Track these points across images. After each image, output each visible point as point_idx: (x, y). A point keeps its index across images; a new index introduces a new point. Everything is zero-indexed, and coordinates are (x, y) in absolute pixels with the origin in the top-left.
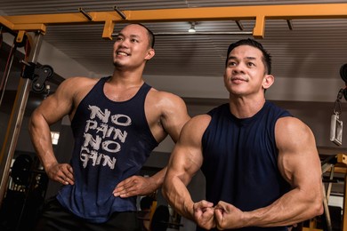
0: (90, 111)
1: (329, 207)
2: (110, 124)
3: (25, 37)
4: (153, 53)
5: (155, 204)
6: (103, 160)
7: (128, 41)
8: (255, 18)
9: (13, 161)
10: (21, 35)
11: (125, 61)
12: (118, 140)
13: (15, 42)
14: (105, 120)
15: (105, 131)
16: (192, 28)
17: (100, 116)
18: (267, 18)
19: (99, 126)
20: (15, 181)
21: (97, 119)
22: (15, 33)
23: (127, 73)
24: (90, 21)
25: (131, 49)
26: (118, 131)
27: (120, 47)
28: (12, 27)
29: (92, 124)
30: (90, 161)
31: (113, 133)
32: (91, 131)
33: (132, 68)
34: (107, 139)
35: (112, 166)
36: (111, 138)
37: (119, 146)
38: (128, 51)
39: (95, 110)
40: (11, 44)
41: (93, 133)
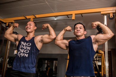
0: (21, 43)
1: (98, 65)
2: (26, 46)
3: (9, 24)
4: (36, 28)
5: (49, 68)
6: (24, 55)
7: (29, 25)
8: (72, 14)
9: (8, 59)
10: (7, 24)
11: (29, 30)
12: (28, 49)
13: (6, 26)
14: (25, 45)
15: (25, 48)
16: (56, 18)
17: (24, 44)
18: (75, 14)
19: (23, 47)
20: (9, 65)
21: (23, 45)
22: (5, 23)
23: (30, 33)
24: (26, 19)
25: (30, 27)
26: (28, 47)
27: (27, 27)
28: (5, 22)
29: (21, 46)
30: (21, 55)
31: (27, 48)
32: (21, 48)
33: (31, 32)
34: (25, 50)
35: (27, 56)
36: (26, 49)
37: (29, 51)
38: (29, 28)
39: (22, 43)
40: (5, 26)
41: (22, 48)
